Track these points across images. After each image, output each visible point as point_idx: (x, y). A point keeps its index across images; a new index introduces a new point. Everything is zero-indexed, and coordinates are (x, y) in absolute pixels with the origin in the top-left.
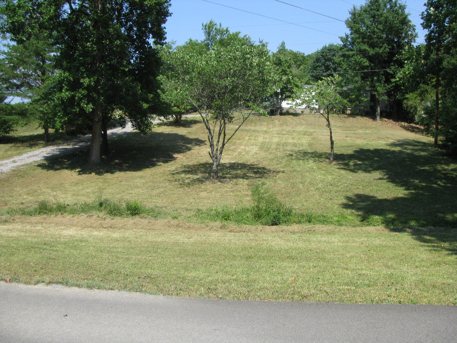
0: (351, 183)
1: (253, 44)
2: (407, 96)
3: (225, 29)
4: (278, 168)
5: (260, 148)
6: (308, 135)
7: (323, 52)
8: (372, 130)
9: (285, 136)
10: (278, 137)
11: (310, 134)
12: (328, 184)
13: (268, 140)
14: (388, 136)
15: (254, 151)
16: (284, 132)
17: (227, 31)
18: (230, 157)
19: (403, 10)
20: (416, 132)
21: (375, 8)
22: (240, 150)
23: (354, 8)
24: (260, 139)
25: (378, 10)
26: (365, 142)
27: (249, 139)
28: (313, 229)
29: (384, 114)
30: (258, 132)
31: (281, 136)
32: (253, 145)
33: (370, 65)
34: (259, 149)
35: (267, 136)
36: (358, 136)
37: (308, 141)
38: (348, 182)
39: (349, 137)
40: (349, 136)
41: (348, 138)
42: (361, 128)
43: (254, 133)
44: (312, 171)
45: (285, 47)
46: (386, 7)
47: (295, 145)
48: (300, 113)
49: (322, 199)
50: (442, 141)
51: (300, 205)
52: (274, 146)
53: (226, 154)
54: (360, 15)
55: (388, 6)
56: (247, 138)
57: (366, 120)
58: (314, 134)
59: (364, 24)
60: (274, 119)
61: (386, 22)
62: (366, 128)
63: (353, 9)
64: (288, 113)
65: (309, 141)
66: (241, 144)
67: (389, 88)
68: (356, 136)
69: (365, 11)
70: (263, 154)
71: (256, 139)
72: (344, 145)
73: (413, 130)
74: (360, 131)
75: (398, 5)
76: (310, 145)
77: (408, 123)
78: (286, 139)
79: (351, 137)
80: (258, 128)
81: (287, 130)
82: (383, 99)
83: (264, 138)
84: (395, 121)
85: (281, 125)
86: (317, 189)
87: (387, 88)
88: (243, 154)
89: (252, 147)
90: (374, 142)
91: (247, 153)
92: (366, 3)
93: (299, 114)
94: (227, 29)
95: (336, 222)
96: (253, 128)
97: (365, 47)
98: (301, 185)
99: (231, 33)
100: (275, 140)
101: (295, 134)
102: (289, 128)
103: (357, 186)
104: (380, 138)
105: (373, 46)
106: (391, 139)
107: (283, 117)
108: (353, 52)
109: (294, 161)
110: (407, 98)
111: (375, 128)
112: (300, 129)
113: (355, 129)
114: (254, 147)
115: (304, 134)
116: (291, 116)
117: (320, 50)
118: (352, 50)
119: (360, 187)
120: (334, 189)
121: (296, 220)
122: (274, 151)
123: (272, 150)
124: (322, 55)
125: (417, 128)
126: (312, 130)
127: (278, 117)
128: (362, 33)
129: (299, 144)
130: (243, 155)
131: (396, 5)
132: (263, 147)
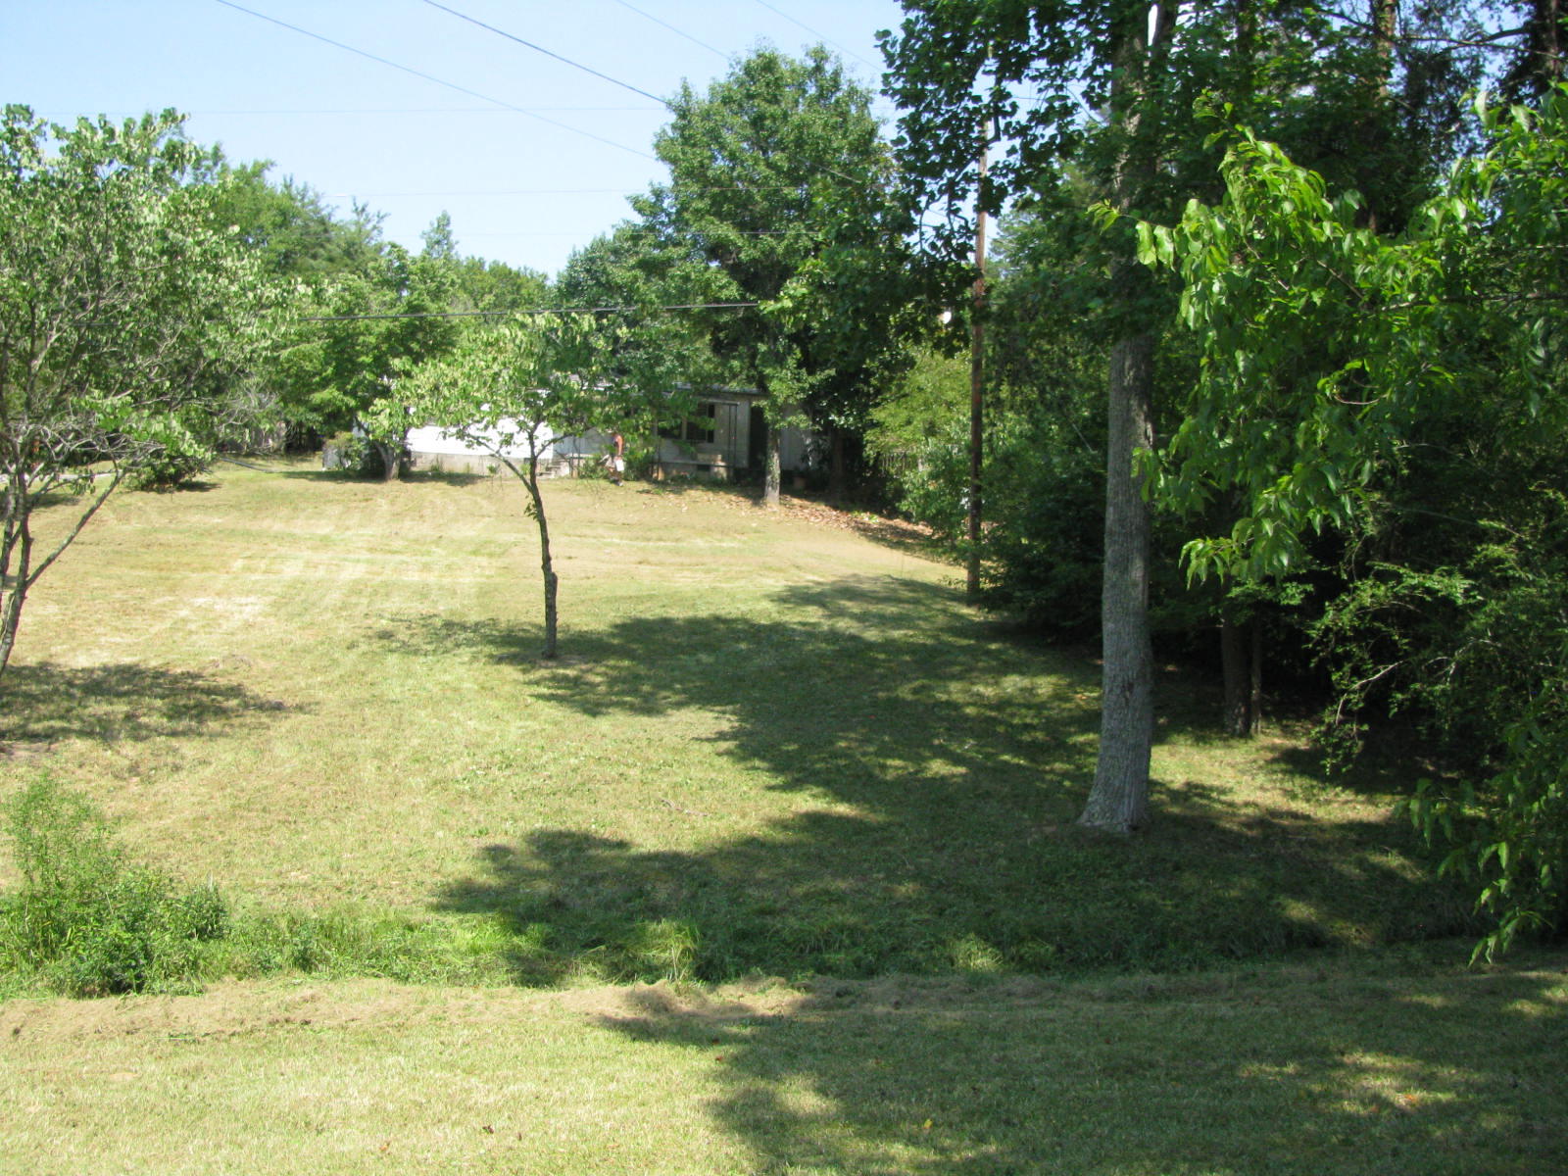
0: (600, 753)
1: (330, 215)
2: (877, 415)
3: (209, 150)
4: (309, 687)
5: (274, 604)
6: (491, 555)
7: (592, 260)
8: (744, 538)
9: (398, 558)
10: (368, 561)
11: (498, 550)
12: (498, 757)
13: (321, 573)
14: (801, 562)
15: (245, 616)
16: (398, 544)
17: (217, 155)
18: (128, 639)
19: (865, 105)
20: (907, 548)
21: (763, 89)
22: (184, 613)
23: (686, 89)
24: (291, 570)
25: (774, 100)
26: (705, 582)
27: (248, 569)
28: (299, 1015)
29: (799, 484)
30: (294, 539)
31: (379, 556)
32: (249, 593)
33: (743, 299)
34: (268, 609)
35: (323, 556)
36: (687, 561)
37: (484, 580)
38: (587, 750)
39: (649, 563)
40: (652, 559)
41: (645, 569)
42: (707, 530)
43: (274, 546)
44: (450, 701)
45: (449, 233)
46: (805, 92)
47: (423, 593)
48: (487, 472)
49: (440, 834)
50: (993, 579)
51: (321, 865)
52: (334, 598)
53: (117, 629)
54: (707, 116)
55: (812, 91)
56: (239, 564)
57: (729, 502)
58: (516, 550)
59: (722, 147)
60: (377, 492)
61: (799, 143)
62: (724, 532)
63: (680, 91)
64: (437, 475)
65: (488, 577)
66: (202, 588)
67: (812, 386)
68: (678, 560)
69: (727, 101)
70: (275, 629)
71: (275, 567)
72: (620, 593)
73: (899, 541)
74: (700, 543)
75: (845, 87)
76: (484, 593)
77: (881, 514)
78: (395, 570)
79: (661, 564)
80: (300, 527)
81: (412, 535)
82: (790, 424)
83: (307, 564)
84: (835, 508)
85: (397, 516)
86: (435, 783)
87: (807, 386)
88: (193, 627)
89: (243, 600)
90: (742, 582)
91: (211, 623)
92: (730, 71)
93: (481, 477)
94: (216, 150)
95: (464, 955)
96: (278, 526)
97: (726, 231)
98: (371, 767)
99: (234, 165)
100: (352, 572)
101: (439, 550)
102: (425, 529)
103: (623, 769)
104: (770, 568)
105: (752, 226)
106: (812, 570)
107: (411, 486)
108: (682, 251)
109: (393, 659)
110: (874, 425)
111: (756, 531)
112: (469, 531)
113: (679, 533)
114: (252, 599)
115: (475, 553)
116: (443, 485)
117: (582, 251)
118: (677, 244)
119: (634, 773)
120: (514, 780)
121: (238, 959)
122: (329, 615)
123: (320, 614)
124: (588, 271)
125: (914, 535)
126: (512, 537)
127: (393, 486)
128: (717, 182)
129: (441, 588)
130: (191, 632)
131: (836, 86)
132: (291, 602)
